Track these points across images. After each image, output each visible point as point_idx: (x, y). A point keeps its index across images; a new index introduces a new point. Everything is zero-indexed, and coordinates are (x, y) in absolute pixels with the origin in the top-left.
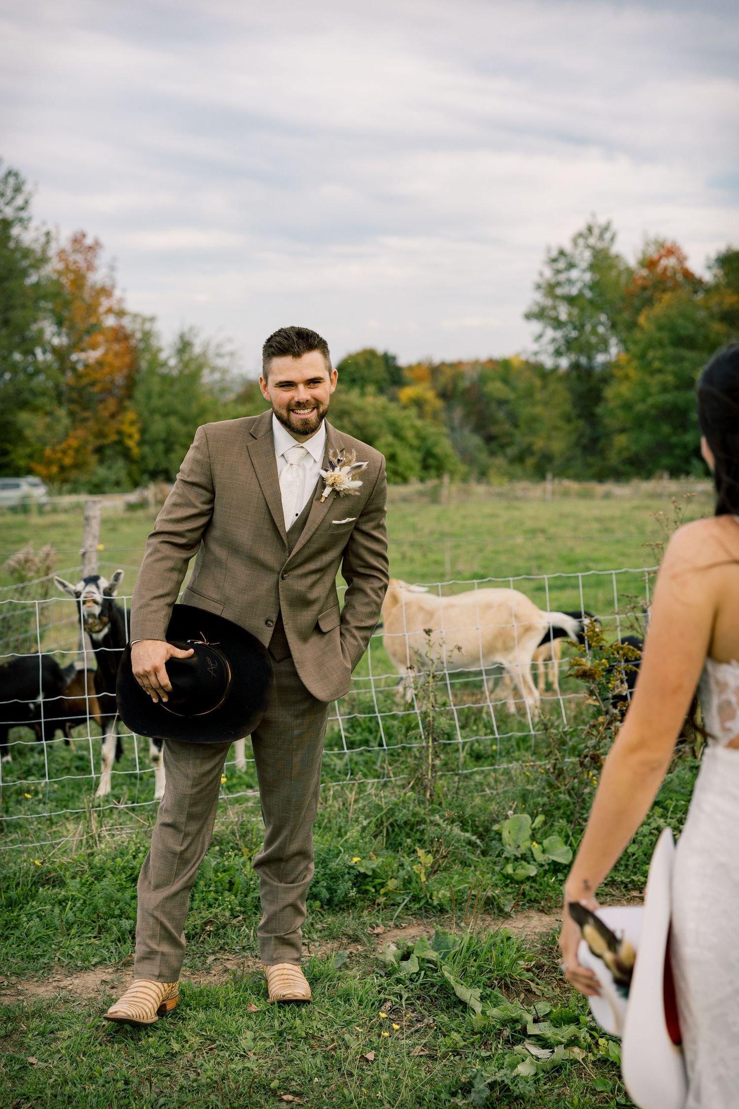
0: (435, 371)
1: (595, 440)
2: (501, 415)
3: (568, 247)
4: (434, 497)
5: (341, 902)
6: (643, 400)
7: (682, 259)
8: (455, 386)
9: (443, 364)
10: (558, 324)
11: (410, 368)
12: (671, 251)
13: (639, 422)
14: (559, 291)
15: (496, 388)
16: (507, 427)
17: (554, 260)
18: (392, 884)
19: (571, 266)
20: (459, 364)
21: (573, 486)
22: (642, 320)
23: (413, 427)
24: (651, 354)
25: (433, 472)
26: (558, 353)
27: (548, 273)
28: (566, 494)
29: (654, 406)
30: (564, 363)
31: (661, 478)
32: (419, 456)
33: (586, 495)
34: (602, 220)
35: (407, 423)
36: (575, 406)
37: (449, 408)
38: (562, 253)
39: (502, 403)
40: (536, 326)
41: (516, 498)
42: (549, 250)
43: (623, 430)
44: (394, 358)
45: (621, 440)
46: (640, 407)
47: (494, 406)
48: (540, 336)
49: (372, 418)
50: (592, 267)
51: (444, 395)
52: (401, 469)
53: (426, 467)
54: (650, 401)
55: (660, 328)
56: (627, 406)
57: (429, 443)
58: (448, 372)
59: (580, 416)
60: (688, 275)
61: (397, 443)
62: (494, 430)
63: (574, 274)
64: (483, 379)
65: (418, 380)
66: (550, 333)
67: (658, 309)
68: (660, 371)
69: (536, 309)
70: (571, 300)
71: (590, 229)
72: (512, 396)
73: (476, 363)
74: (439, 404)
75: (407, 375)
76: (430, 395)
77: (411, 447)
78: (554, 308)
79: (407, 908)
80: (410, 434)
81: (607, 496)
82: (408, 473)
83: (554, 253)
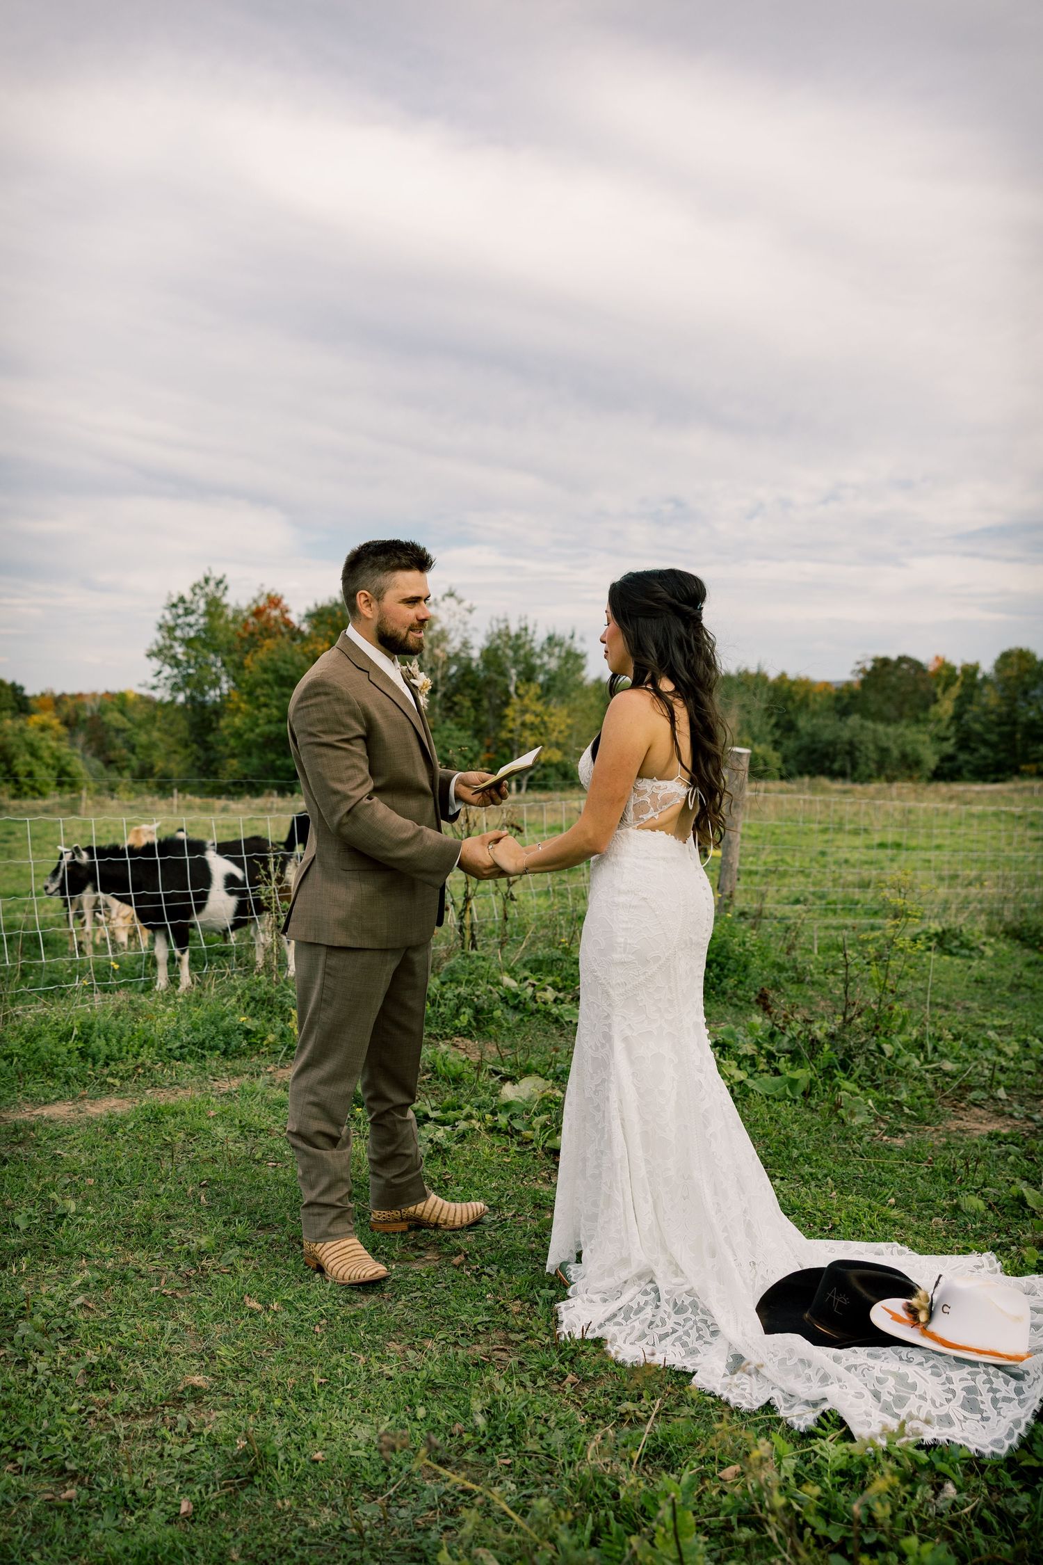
0: (58, 701)
1: (210, 762)
2: (118, 742)
3: (188, 596)
4: (73, 809)
5: (234, 1052)
6: (252, 730)
7: (285, 611)
8: (77, 715)
9: (63, 696)
10: (177, 664)
11: (35, 697)
12: (274, 601)
13: (247, 750)
14: (178, 633)
15: (113, 718)
16: (124, 752)
17: (174, 606)
18: (271, 1038)
19: (188, 612)
20: (80, 695)
21: (197, 801)
22: (248, 661)
23: (49, 747)
24: (259, 691)
25: (67, 788)
26: (176, 688)
27: (168, 617)
28: (189, 808)
29: (261, 735)
30: (181, 698)
31: (270, 794)
32: (55, 774)
33: (206, 809)
34: (217, 575)
35: (43, 744)
36: (191, 733)
37: (72, 735)
38: (182, 600)
39: (119, 731)
40: (156, 664)
41: (147, 811)
42: (170, 596)
43: (233, 756)
44: (22, 689)
45: (234, 764)
46: (249, 736)
47: (112, 734)
48: (160, 672)
49: (10, 739)
50: (207, 613)
51: (66, 723)
52: (37, 785)
53: (60, 784)
54: (258, 731)
55: (265, 670)
56: (238, 734)
57: (63, 762)
58: (71, 703)
59: (195, 741)
60: (288, 623)
61: (34, 761)
62: (112, 755)
63: (191, 619)
64: (102, 710)
65: (44, 709)
66: (167, 671)
67: (262, 655)
68: (266, 705)
69: (155, 648)
70: (188, 642)
71: (207, 580)
72: (129, 725)
73: (94, 695)
74: (63, 730)
75: (33, 704)
76: (55, 722)
77: (48, 766)
78: (171, 647)
79: (286, 1055)
80: (45, 754)
81: (225, 810)
82: (44, 789)
83: (175, 600)
